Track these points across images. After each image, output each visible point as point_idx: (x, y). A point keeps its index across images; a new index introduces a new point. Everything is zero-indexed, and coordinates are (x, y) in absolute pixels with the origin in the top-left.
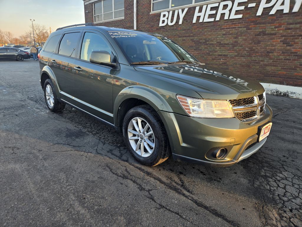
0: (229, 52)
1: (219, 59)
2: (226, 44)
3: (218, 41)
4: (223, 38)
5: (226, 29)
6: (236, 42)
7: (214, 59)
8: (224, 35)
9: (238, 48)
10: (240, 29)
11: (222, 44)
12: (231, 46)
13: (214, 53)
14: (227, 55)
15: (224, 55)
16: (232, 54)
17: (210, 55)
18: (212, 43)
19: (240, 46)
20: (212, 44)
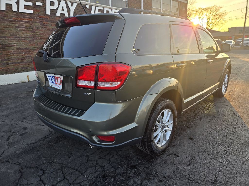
0: (30, 45)
1: (19, 53)
2: (24, 37)
3: (12, 34)
4: (17, 31)
5: (18, 21)
6: (33, 35)
7: (14, 54)
8: (16, 27)
9: (38, 42)
10: (34, 24)
11: (19, 37)
12: (30, 39)
13: (12, 47)
14: (29, 49)
15: (25, 49)
16: (34, 47)
17: (5, 50)
18: (4, 35)
19: (40, 40)
20: (5, 37)
